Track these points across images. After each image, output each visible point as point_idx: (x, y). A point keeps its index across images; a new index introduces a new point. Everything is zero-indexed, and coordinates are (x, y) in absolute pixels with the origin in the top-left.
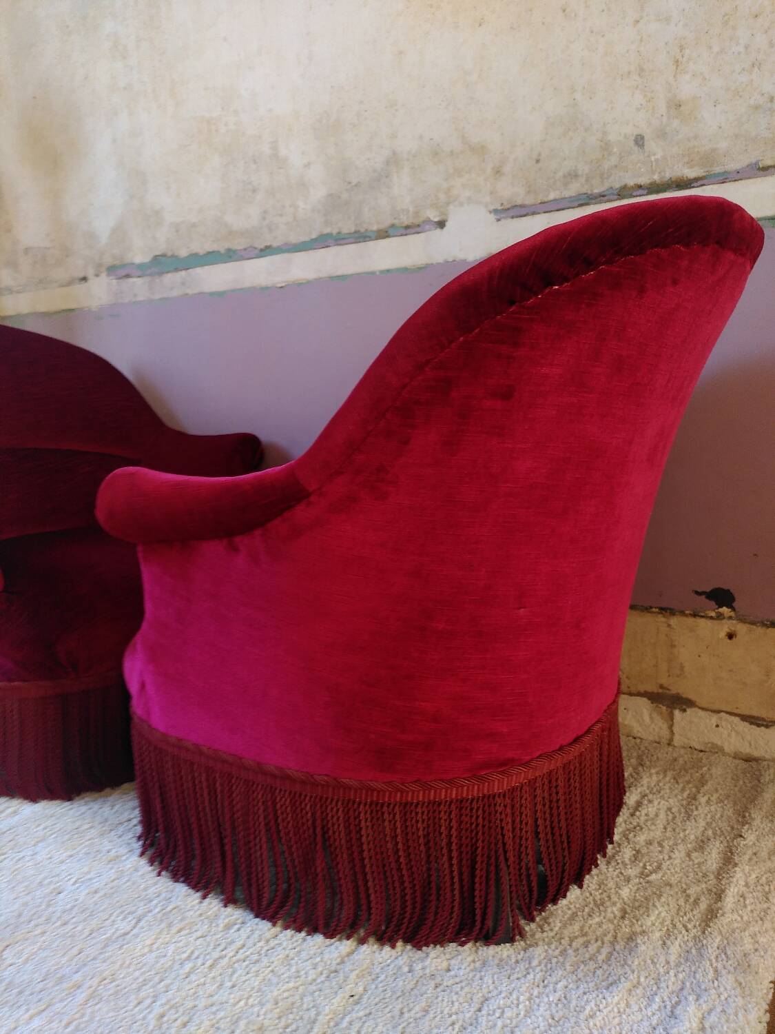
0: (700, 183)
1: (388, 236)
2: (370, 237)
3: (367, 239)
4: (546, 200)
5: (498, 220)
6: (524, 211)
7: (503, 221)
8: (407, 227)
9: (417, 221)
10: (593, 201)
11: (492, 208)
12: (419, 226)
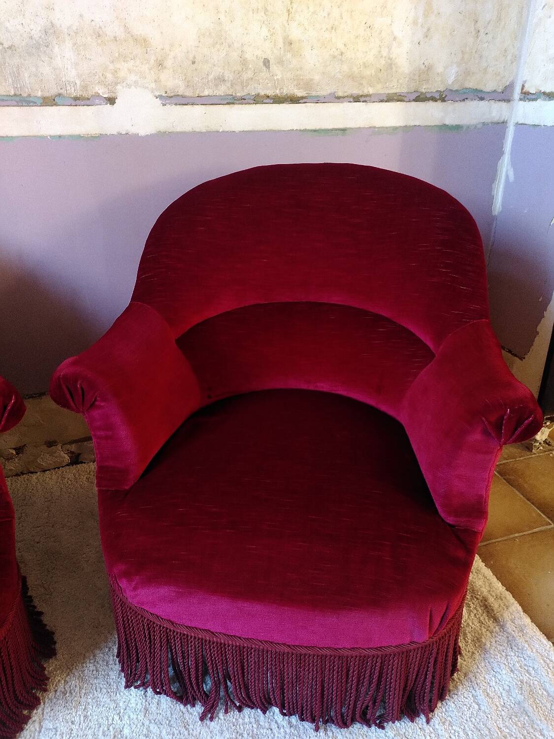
0: (304, 100)
1: (56, 105)
2: (35, 103)
3: (31, 104)
4: (202, 94)
5: (164, 105)
6: (184, 101)
7: (168, 106)
8: (76, 99)
9: (85, 95)
10: (238, 102)
11: (157, 94)
12: (88, 99)
